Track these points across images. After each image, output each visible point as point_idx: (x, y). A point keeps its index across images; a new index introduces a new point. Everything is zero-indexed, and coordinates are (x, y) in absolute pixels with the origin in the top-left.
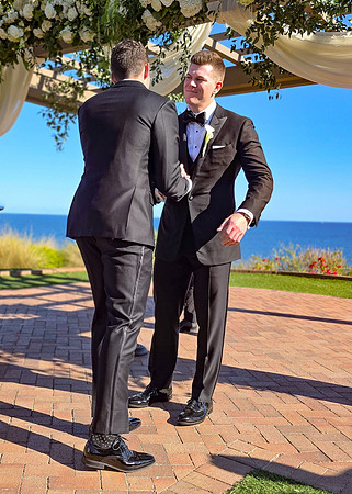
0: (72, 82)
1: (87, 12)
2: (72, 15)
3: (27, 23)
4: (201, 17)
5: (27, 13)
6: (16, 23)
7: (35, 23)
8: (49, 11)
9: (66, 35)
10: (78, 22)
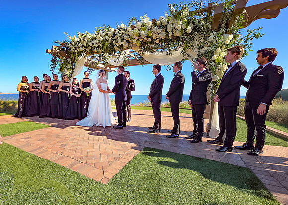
1: (101, 45)
2: (96, 45)
3: (85, 47)
4: (128, 48)
5: (85, 44)
6: (82, 47)
7: (87, 47)
8: (91, 44)
9: (95, 50)
10: (98, 47)
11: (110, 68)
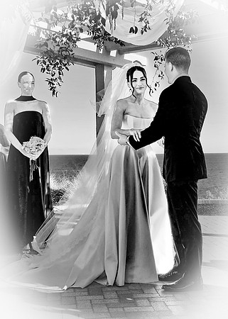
0: (65, 33)
11: (120, 53)
